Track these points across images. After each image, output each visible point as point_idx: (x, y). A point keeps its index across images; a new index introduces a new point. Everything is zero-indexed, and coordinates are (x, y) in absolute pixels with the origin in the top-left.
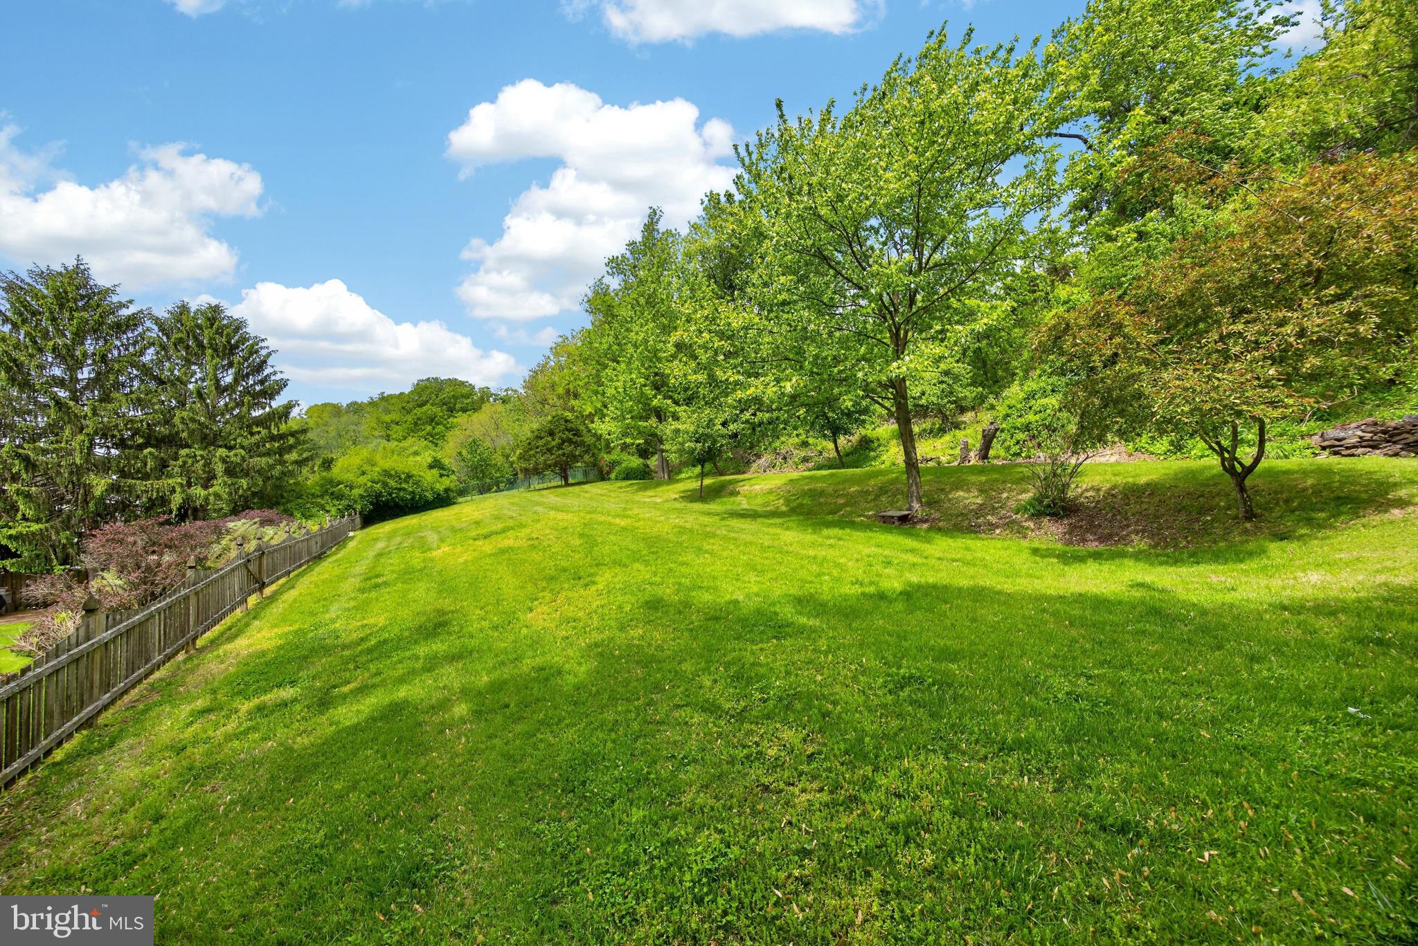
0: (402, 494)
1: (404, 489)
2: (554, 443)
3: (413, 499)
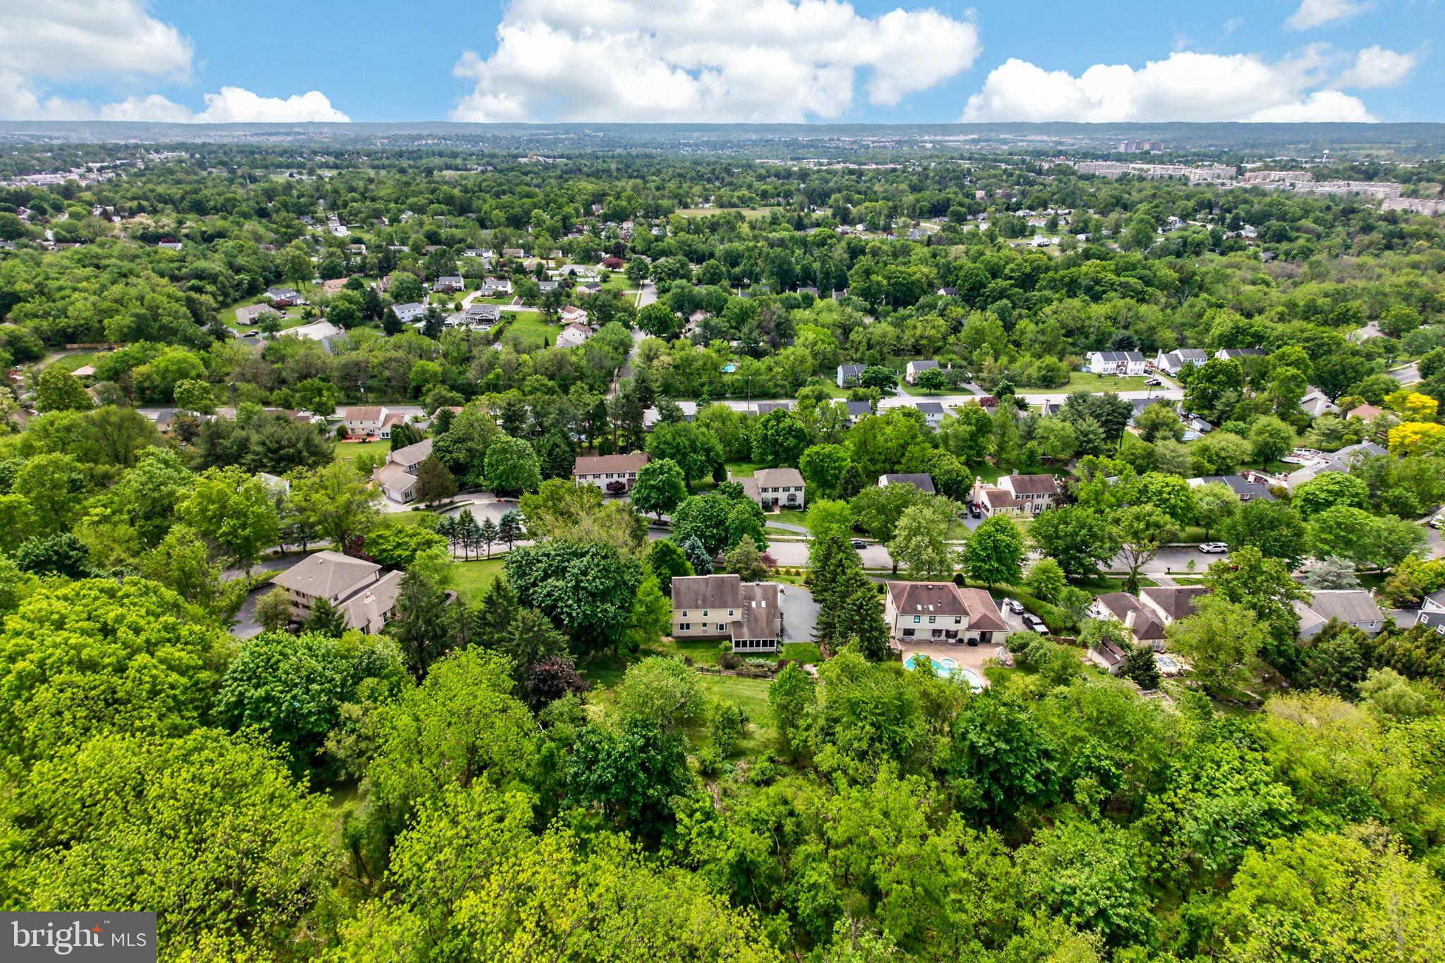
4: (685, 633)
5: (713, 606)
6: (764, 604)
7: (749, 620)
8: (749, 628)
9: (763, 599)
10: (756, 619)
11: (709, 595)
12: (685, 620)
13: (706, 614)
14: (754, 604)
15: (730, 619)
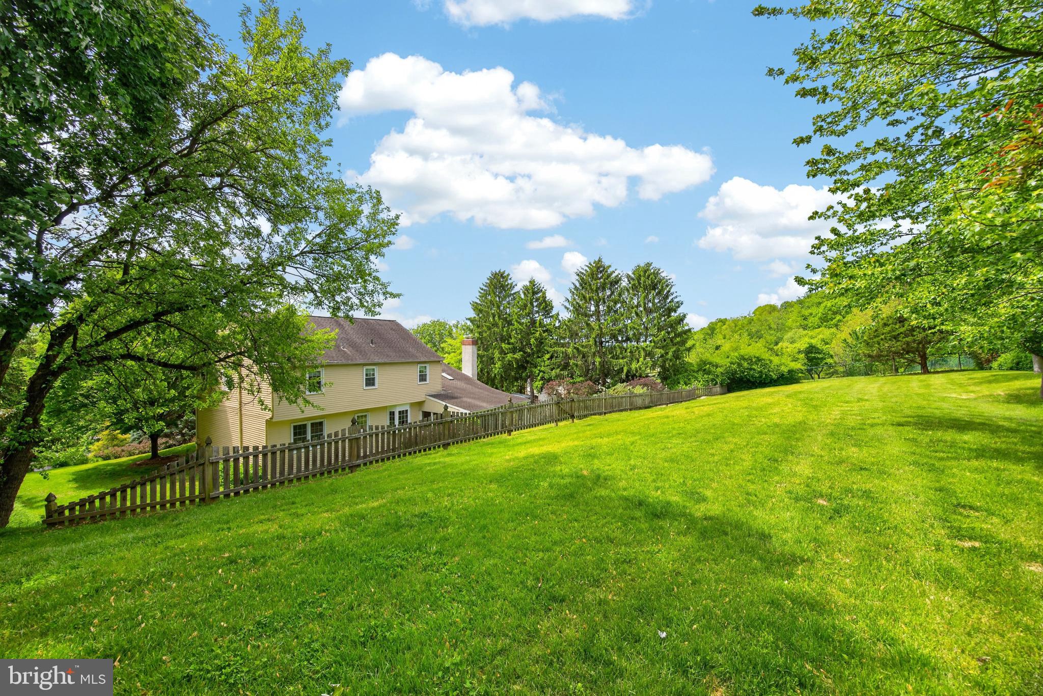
0: (752, 372)
1: (754, 370)
2: (902, 330)
3: (761, 377)
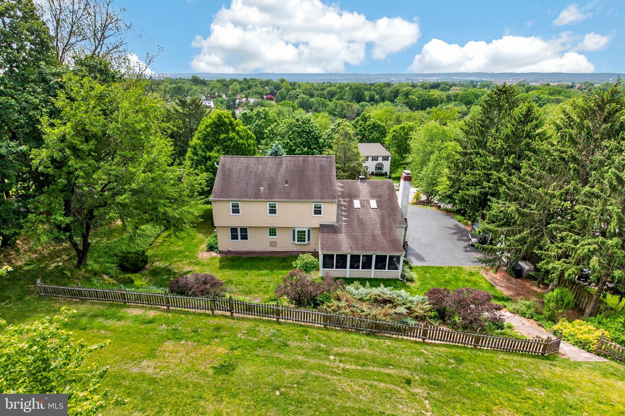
4: (239, 245)
5: (287, 197)
6: (373, 204)
7: (349, 223)
8: (353, 238)
9: (373, 197)
10: (361, 222)
11: (280, 179)
12: (238, 221)
13: (273, 211)
14: (357, 204)
15: (316, 221)
